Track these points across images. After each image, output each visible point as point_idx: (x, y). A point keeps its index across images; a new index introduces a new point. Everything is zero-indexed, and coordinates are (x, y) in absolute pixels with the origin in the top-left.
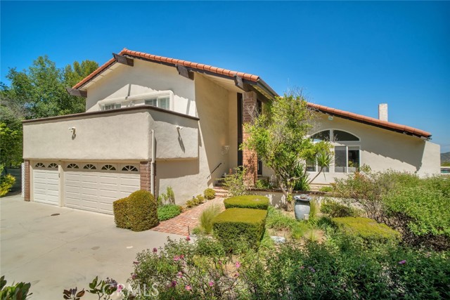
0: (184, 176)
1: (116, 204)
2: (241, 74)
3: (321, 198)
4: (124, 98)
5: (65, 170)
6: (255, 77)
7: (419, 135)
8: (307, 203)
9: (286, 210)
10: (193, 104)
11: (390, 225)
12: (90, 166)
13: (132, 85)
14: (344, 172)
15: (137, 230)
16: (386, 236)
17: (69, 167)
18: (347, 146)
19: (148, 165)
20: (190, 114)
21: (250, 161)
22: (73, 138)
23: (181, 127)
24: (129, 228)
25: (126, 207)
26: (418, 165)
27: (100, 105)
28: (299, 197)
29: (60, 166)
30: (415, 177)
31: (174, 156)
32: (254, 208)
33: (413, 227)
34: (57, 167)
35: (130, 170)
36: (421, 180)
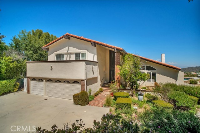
0: (93, 84)
1: (74, 96)
2: (116, 47)
3: (144, 92)
4: (66, 52)
5: (46, 82)
6: (122, 49)
7: (177, 69)
8: (142, 95)
9: (133, 97)
10: (96, 56)
11: (170, 103)
12: (58, 81)
13: (69, 47)
14: (150, 81)
15: (83, 105)
16: (169, 106)
17: (48, 80)
18: (152, 72)
19: (84, 81)
20: (94, 61)
21: (118, 78)
22: (51, 70)
23: (93, 66)
24: (80, 105)
25: (79, 97)
26: (176, 79)
27: (55, 54)
28: (139, 93)
29: (44, 81)
30: (176, 85)
31: (91, 77)
32: (125, 97)
33: (177, 104)
34: (43, 80)
35: (76, 83)
36: (178, 86)
